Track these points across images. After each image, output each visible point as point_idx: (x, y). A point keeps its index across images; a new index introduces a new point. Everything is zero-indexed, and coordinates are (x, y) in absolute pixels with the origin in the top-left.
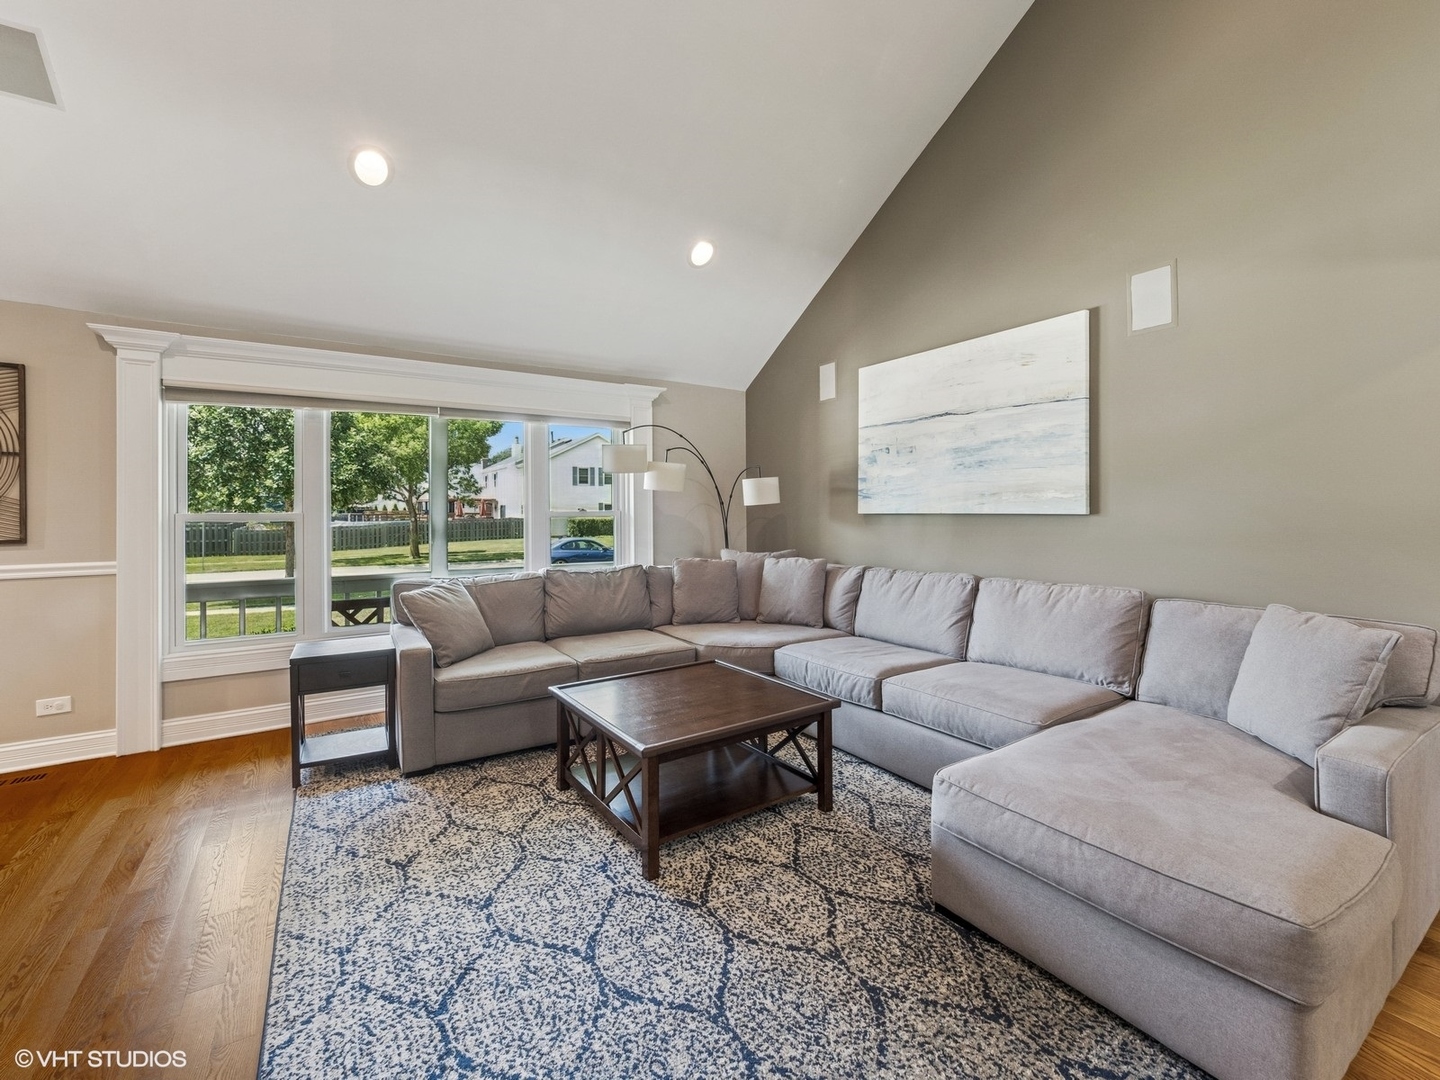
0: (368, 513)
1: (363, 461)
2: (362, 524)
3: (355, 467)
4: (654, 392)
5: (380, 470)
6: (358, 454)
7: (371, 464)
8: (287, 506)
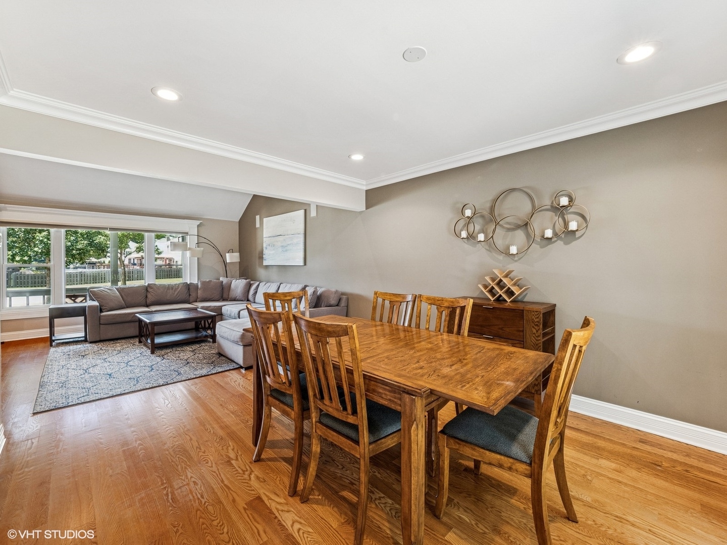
0: (98, 264)
1: (90, 239)
2: (95, 270)
3: (86, 242)
4: (198, 222)
5: (100, 243)
6: (88, 235)
7: (95, 240)
8: (47, 261)
